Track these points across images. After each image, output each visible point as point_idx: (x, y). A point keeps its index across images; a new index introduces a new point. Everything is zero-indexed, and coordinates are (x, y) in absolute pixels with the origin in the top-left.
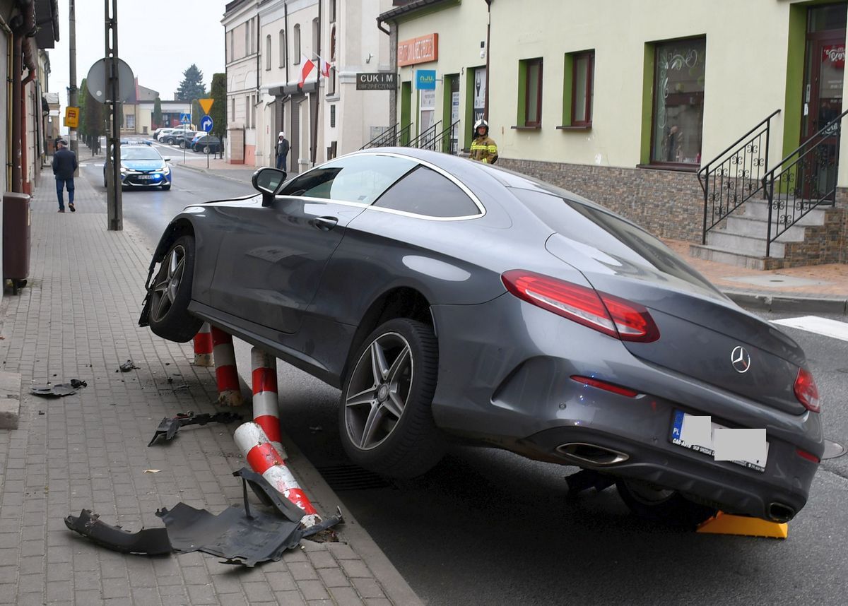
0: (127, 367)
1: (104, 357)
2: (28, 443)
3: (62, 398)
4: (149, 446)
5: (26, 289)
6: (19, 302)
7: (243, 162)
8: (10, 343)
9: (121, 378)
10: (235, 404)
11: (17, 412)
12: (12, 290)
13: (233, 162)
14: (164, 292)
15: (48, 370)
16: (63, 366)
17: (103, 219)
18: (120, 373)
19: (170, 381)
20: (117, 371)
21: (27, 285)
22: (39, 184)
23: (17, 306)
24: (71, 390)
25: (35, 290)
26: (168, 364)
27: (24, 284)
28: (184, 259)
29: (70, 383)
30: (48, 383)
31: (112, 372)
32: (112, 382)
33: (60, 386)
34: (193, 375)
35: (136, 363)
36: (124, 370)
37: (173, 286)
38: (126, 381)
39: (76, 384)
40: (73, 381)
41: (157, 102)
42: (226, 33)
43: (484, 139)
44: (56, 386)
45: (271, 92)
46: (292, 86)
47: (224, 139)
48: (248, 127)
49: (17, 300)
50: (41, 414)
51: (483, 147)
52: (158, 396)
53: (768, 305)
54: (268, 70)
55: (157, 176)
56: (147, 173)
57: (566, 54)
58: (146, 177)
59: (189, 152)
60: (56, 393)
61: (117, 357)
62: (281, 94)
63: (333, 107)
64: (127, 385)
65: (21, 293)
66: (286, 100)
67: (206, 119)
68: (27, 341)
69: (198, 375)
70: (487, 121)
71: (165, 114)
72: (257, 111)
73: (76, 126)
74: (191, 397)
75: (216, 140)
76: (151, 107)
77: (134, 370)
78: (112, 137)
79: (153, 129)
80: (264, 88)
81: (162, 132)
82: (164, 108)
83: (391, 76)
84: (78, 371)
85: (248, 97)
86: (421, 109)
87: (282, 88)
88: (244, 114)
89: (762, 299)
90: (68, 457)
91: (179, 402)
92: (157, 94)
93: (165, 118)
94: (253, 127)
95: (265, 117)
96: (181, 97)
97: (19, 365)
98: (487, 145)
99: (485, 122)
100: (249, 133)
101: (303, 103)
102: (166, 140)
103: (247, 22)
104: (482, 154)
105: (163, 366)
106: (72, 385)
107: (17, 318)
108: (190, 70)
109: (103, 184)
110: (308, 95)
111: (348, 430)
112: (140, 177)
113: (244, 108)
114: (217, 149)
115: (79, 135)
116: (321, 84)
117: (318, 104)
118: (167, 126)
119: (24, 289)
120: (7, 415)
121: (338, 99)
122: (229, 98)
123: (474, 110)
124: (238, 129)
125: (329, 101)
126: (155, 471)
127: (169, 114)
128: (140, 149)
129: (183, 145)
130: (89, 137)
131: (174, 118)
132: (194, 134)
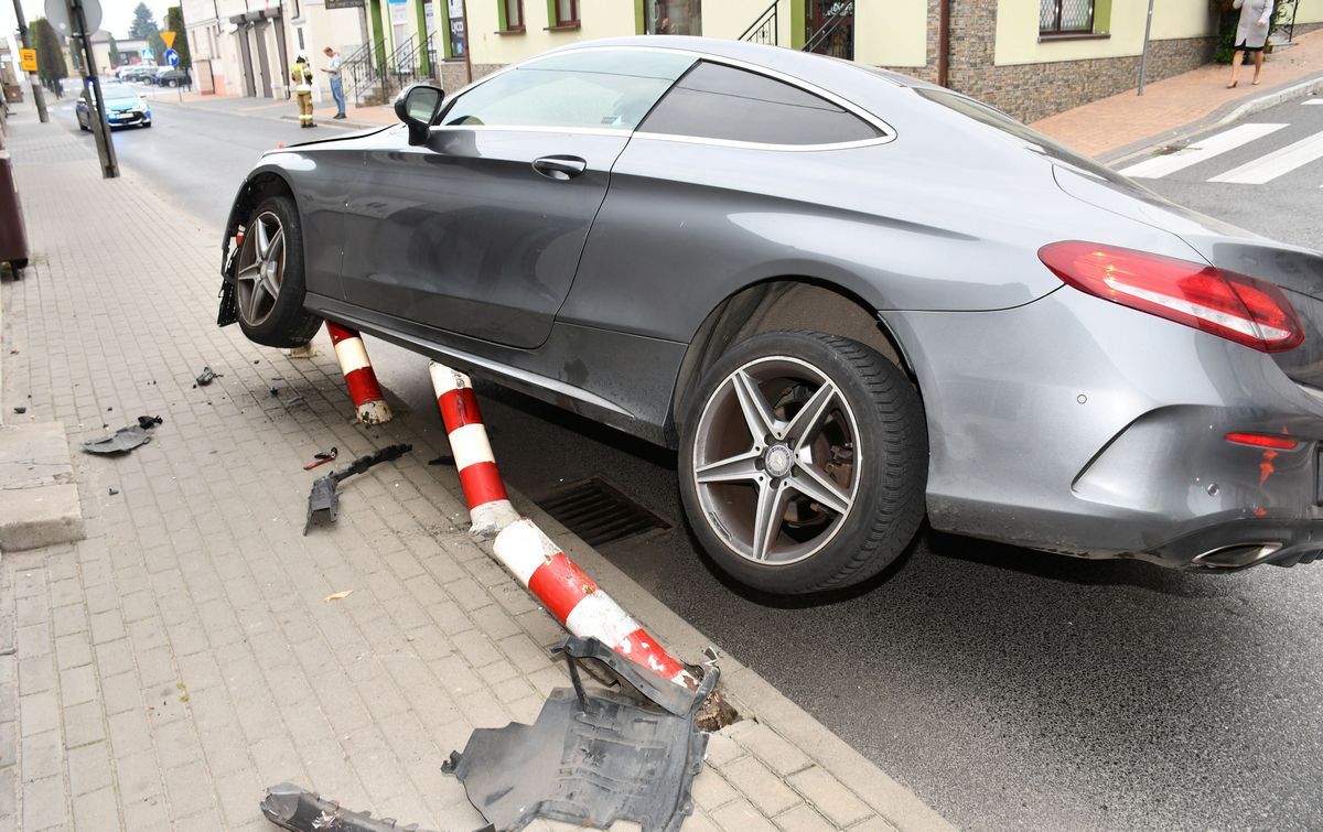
0: (206, 379)
1: (166, 363)
2: (112, 567)
3: (133, 452)
4: (305, 534)
5: (29, 269)
6: (25, 290)
7: (214, 92)
8: (29, 358)
9: (204, 398)
10: (382, 420)
11: (79, 512)
12: (11, 272)
13: (204, 93)
14: (256, 282)
15: (97, 400)
16: (115, 388)
17: (95, 165)
18: (198, 388)
19: (275, 393)
20: (195, 387)
21: (29, 262)
22: (7, 133)
23: (23, 296)
24: (142, 435)
25: (41, 269)
26: (257, 362)
27: (24, 263)
28: (281, 232)
29: (139, 424)
30: (105, 426)
31: (188, 389)
32: (195, 408)
33: (125, 430)
34: (298, 376)
35: (216, 366)
36: (203, 383)
37: (269, 270)
38: (214, 403)
39: (147, 423)
40: (141, 419)
41: (113, 42)
44: (118, 432)
45: (232, 20)
46: (254, 13)
47: (190, 71)
48: (213, 58)
49: (22, 288)
50: (112, 493)
52: (269, 425)
59: (156, 87)
60: (123, 447)
61: (184, 359)
62: (242, 22)
63: (300, 31)
64: (218, 408)
65: (23, 276)
66: (248, 27)
67: (169, 53)
68: (52, 351)
69: (306, 375)
71: (122, 53)
72: (219, 40)
73: (35, 69)
74: (316, 418)
75: (181, 73)
76: (107, 47)
77: (215, 380)
78: (88, 74)
79: (113, 68)
80: (225, 18)
81: (124, 71)
82: (120, 47)
84: (139, 395)
85: (208, 28)
86: (393, 23)
87: (243, 16)
88: (207, 45)
90: (188, 589)
91: (304, 429)
92: (110, 34)
93: (123, 56)
94: (219, 57)
95: (230, 45)
96: (135, 35)
97: (53, 397)
100: (215, 63)
101: (267, 29)
102: (129, 78)
105: (251, 366)
106: (141, 426)
107: (29, 316)
108: (139, 8)
109: (79, 127)
110: (270, 20)
111: (712, 525)
113: (206, 38)
114: (185, 81)
115: (42, 79)
116: (284, 8)
117: (283, 27)
118: (127, 64)
119: (27, 269)
120: (63, 522)
121: (304, 22)
122: (188, 31)
123: (450, 20)
124: (203, 61)
125: (294, 24)
126: (342, 595)
127: (126, 53)
128: (111, 88)
129: (147, 81)
130: (49, 82)
131: (132, 56)
132: (157, 70)
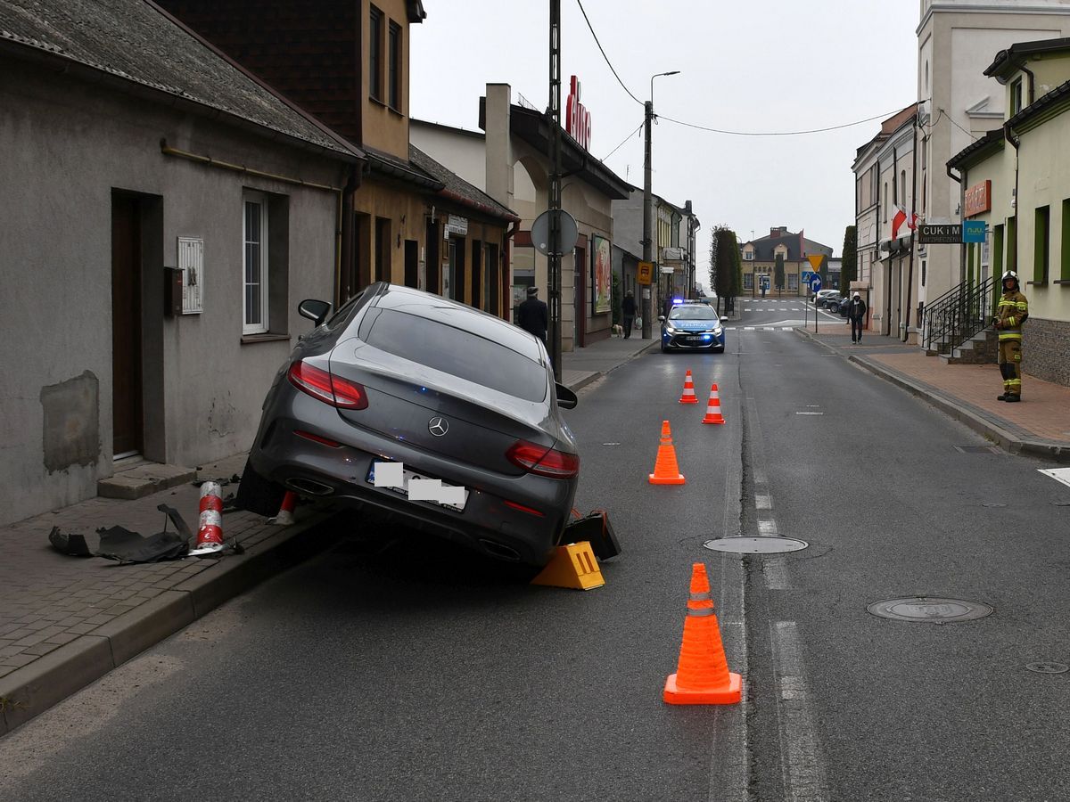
42: (857, 181)
43: (1013, 293)
45: (886, 247)
46: (898, 241)
48: (871, 287)
51: (1012, 303)
53: (1057, 456)
54: (885, 222)
55: (707, 337)
56: (697, 334)
57: (1064, 201)
58: (694, 338)
62: (892, 249)
63: (924, 263)
70: (1016, 271)
72: (874, 269)
73: (648, 283)
80: (881, 243)
83: (958, 228)
85: (871, 253)
86: (982, 265)
87: (892, 243)
88: (868, 273)
89: (1054, 449)
92: (831, 250)
98: (1016, 301)
99: (1013, 273)
100: (871, 293)
101: (904, 259)
103: (871, 168)
104: (1010, 310)
110: (910, 250)
112: (688, 338)
113: (869, 266)
116: (916, 238)
117: (911, 260)
121: (926, 255)
122: (859, 254)
125: (921, 257)
128: (696, 308)
